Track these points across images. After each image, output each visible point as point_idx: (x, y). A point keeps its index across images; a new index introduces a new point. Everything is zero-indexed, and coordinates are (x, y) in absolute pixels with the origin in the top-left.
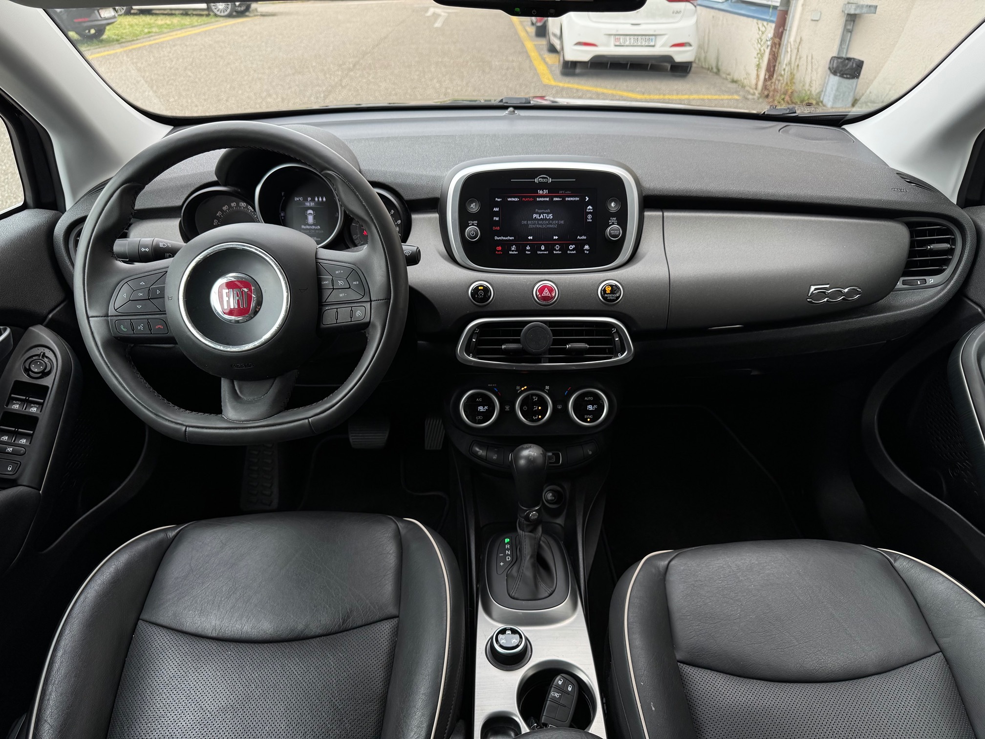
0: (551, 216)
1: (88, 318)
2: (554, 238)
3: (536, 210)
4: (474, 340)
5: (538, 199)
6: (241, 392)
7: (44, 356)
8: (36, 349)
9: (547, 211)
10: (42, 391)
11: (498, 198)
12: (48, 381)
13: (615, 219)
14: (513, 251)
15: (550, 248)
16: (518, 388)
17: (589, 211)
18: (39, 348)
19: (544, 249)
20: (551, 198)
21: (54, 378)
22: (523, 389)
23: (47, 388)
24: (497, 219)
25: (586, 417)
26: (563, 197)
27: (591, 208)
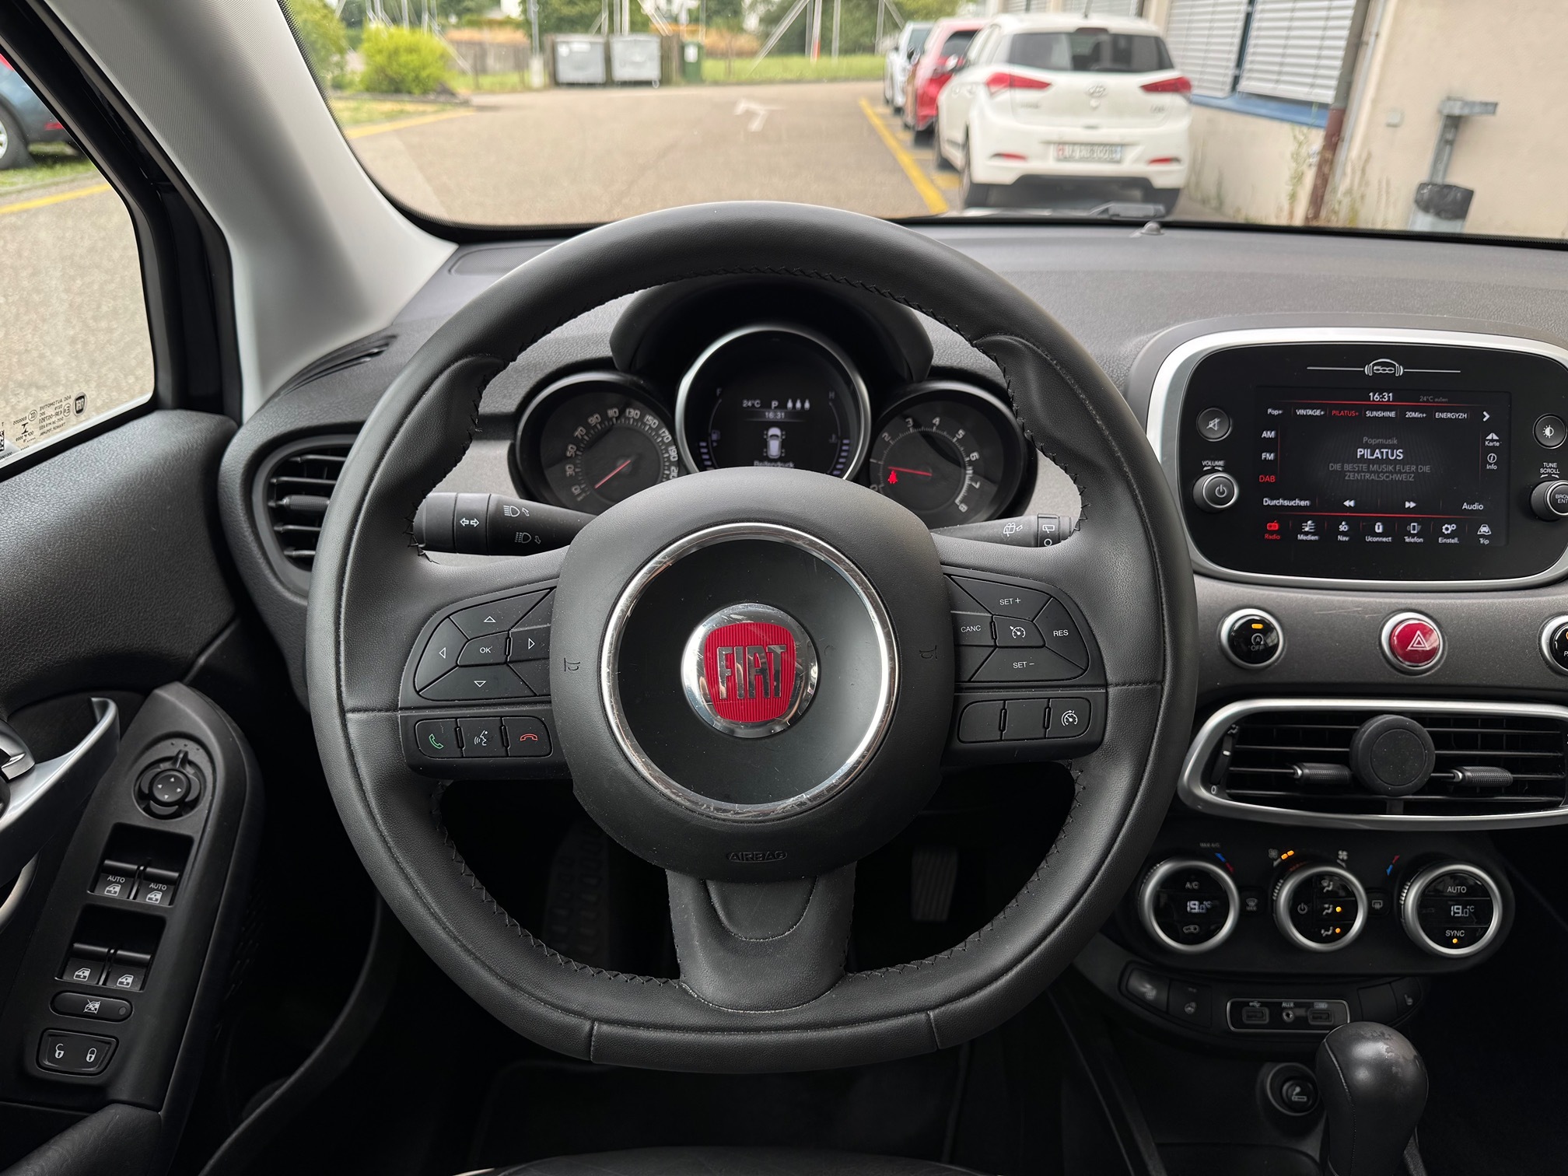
0: (1399, 454)
1: (343, 712)
2: (1407, 505)
3: (1365, 439)
4: (1227, 753)
5: (1368, 414)
6: (728, 915)
7: (186, 761)
8: (168, 742)
9: (1390, 442)
10: (176, 849)
11: (1275, 409)
12: (190, 825)
13: (1554, 465)
14: (1306, 534)
15: (1396, 528)
16: (1273, 853)
17: (1491, 444)
18: (174, 741)
19: (1380, 531)
20: (1401, 412)
21: (205, 816)
22: (1284, 857)
23: (187, 841)
24: (1270, 457)
25: (1448, 933)
26: (1430, 410)
27: (1495, 437)
